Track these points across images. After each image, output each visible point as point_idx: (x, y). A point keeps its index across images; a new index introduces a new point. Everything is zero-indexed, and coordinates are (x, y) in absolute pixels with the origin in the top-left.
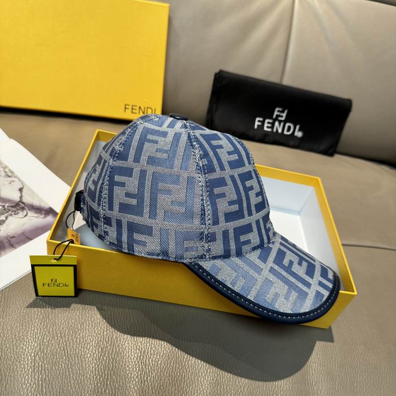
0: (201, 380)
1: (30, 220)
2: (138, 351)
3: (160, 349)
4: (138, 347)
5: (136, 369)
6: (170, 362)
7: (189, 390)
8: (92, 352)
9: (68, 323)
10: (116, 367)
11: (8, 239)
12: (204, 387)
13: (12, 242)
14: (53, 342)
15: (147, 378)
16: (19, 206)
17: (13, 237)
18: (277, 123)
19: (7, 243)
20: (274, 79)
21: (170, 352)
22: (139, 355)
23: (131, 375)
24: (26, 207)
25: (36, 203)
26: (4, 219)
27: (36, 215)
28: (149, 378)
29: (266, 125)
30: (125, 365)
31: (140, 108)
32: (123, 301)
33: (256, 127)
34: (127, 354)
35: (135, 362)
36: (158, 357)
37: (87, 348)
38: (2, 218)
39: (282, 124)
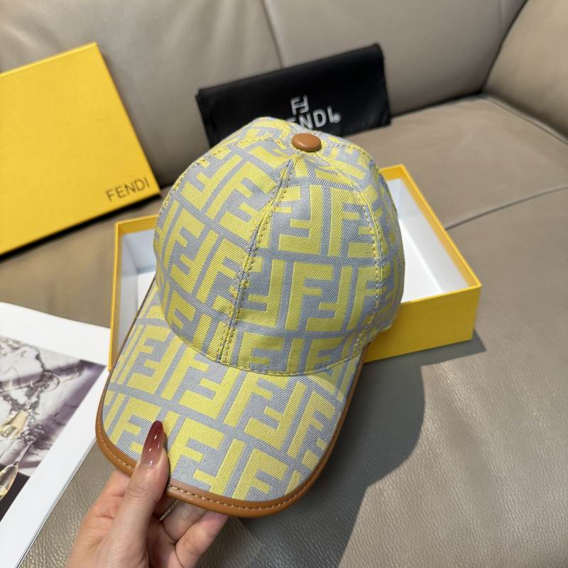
1: (66, 386)
11: (51, 419)
13: (58, 421)
16: (44, 378)
17: (56, 414)
18: (302, 119)
19: (53, 424)
25: (62, 363)
26: (36, 399)
27: (69, 377)
31: (126, 187)
38: (34, 399)
39: (309, 117)
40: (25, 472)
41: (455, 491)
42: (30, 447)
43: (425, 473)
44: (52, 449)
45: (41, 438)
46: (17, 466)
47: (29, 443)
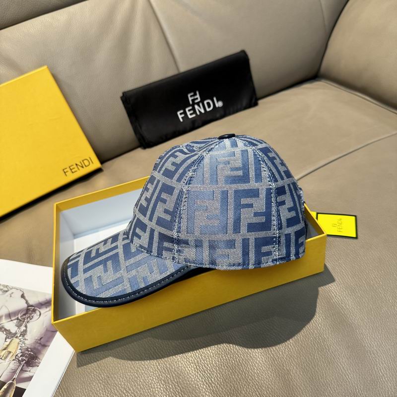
1: (46, 316)
2: (192, 364)
4: (191, 362)
5: (199, 379)
7: (249, 368)
8: (158, 388)
9: (126, 378)
10: (183, 388)
11: (37, 343)
12: (258, 359)
13: (42, 343)
15: (211, 380)
16: (29, 311)
17: (41, 339)
18: (196, 107)
19: (39, 346)
21: (217, 349)
22: (195, 367)
23: (198, 385)
24: (36, 308)
25: (42, 299)
26: (25, 328)
28: (213, 380)
29: (188, 113)
30: (189, 381)
31: (76, 165)
33: (181, 120)
34: (186, 372)
35: (195, 374)
36: (210, 359)
37: (152, 387)
38: (23, 328)
39: (201, 104)
40: (21, 385)
41: (342, 365)
42: (23, 366)
43: (319, 354)
44: (40, 365)
45: (31, 358)
46: (15, 382)
47: (23, 363)
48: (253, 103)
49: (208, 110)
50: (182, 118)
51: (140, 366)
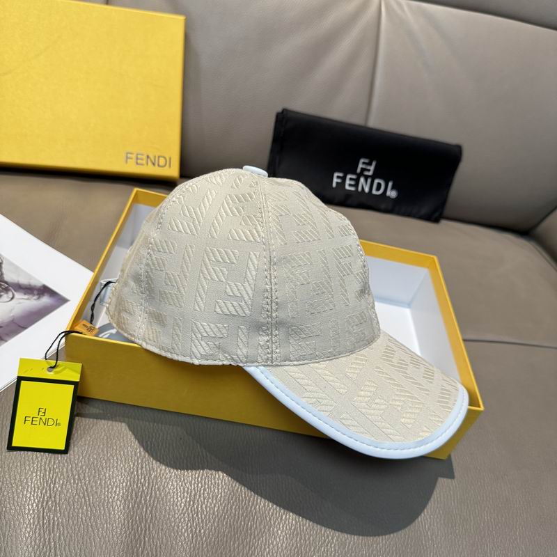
0: (273, 530)
2: (186, 494)
3: (216, 491)
4: (186, 489)
5: (184, 520)
6: (231, 507)
8: (122, 498)
9: (89, 460)
10: (156, 518)
12: (278, 539)
14: (69, 486)
15: (200, 531)
20: (356, 119)
21: (230, 494)
22: (188, 499)
23: (178, 527)
28: (203, 531)
29: (348, 182)
30: (169, 515)
32: (163, 428)
33: (334, 185)
34: (172, 500)
35: (183, 510)
36: (214, 501)
37: (115, 492)
48: (434, 217)
49: (374, 192)
50: (337, 183)
51: (116, 454)
